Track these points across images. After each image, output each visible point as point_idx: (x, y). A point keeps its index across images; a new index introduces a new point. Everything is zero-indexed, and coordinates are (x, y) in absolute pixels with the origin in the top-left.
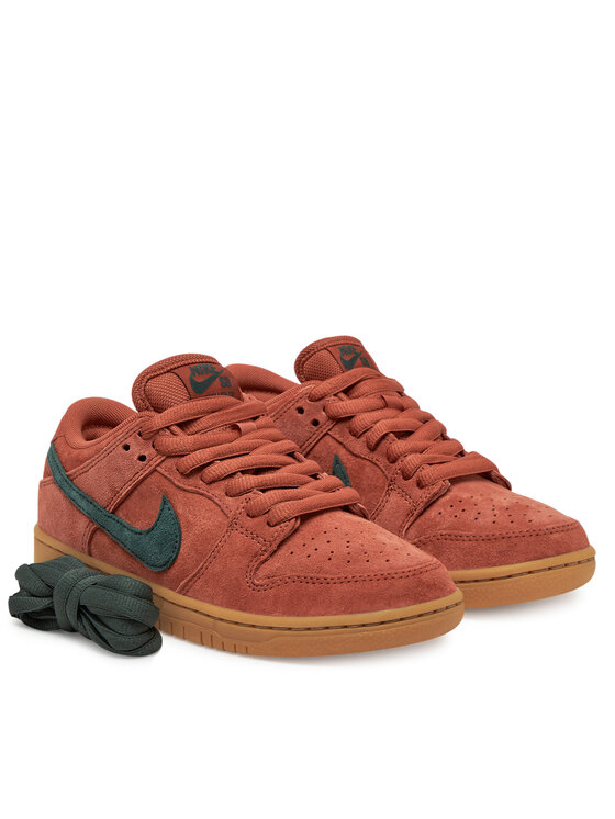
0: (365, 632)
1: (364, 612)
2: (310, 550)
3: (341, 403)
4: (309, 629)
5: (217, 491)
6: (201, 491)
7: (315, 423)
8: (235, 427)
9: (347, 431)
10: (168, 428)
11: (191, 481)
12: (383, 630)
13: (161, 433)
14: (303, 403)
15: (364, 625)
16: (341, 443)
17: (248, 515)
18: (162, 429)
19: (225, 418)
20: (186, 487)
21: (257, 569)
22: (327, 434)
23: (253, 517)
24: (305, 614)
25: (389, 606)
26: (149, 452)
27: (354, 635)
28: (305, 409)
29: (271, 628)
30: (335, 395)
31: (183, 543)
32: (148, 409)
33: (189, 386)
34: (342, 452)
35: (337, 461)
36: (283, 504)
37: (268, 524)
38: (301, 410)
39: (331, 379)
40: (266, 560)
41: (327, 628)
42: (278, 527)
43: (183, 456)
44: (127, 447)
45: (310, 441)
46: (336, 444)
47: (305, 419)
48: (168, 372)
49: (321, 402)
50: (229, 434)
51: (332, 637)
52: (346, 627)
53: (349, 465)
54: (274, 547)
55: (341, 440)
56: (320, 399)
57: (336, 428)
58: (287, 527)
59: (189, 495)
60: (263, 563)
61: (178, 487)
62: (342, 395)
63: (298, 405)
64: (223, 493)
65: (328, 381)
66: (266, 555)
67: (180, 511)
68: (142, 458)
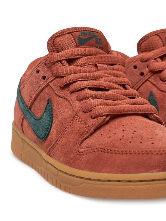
0: (131, 186)
1: (132, 173)
2: (111, 134)
3: (157, 63)
4: (100, 180)
5: (73, 97)
6: (66, 97)
7: (142, 74)
8: (96, 66)
9: (158, 78)
10: (60, 61)
11: (64, 91)
12: (141, 186)
13: (56, 64)
14: (137, 63)
15: (130, 181)
16: (154, 85)
17: (83, 111)
18: (57, 62)
19: (93, 60)
20: (60, 95)
21: (82, 142)
22: (147, 80)
23: (85, 113)
24: (100, 171)
25: (147, 171)
26: (48, 75)
27: (123, 187)
28: (138, 66)
29: (81, 178)
30: (155, 59)
31: (53, 125)
32: (54, 52)
33: (77, 40)
34: (155, 90)
35: (151, 94)
36: (100, 107)
37: (91, 117)
38: (135, 67)
39: (155, 51)
40: (87, 138)
41: (109, 181)
42: (96, 119)
43: (63, 77)
44: (38, 72)
45: (138, 84)
46: (152, 85)
47: (137, 72)
48: (68, 33)
49: (147, 63)
50: (92, 69)
51: (111, 187)
52: (119, 181)
53: (158, 96)
54: (92, 130)
55: (154, 83)
56: (146, 61)
57: (153, 77)
58: (100, 120)
59: (60, 99)
60: (85, 139)
61: (57, 94)
62: (159, 59)
63: (135, 64)
64: (75, 99)
65: (153, 52)
66: (88, 134)
67: (54, 108)
68: (44, 78)
